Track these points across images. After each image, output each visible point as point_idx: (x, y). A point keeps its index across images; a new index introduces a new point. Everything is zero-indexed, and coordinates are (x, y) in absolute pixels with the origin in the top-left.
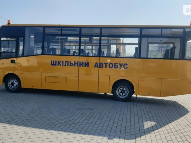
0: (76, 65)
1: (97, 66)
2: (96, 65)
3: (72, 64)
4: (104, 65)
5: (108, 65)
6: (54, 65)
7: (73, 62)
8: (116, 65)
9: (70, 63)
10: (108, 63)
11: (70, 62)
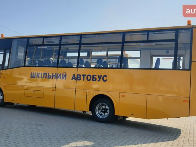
0: (54, 77)
1: (75, 79)
2: (74, 77)
3: (50, 76)
4: (82, 77)
5: (85, 77)
6: (33, 77)
7: (51, 74)
8: (94, 77)
9: (49, 76)
10: (85, 75)
11: (49, 74)
